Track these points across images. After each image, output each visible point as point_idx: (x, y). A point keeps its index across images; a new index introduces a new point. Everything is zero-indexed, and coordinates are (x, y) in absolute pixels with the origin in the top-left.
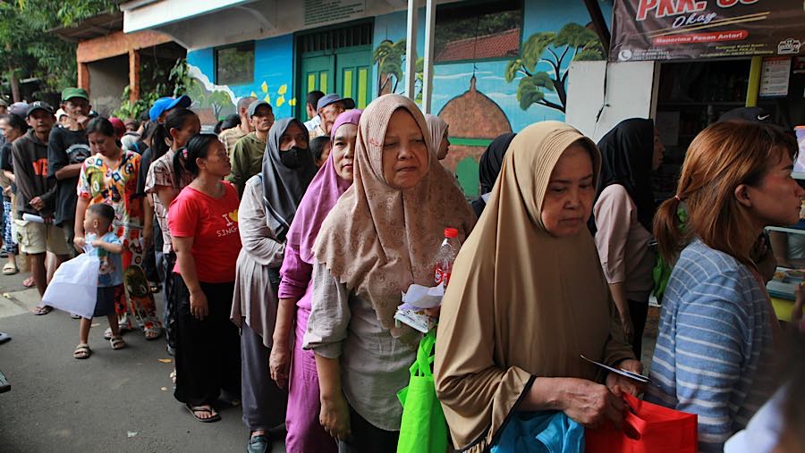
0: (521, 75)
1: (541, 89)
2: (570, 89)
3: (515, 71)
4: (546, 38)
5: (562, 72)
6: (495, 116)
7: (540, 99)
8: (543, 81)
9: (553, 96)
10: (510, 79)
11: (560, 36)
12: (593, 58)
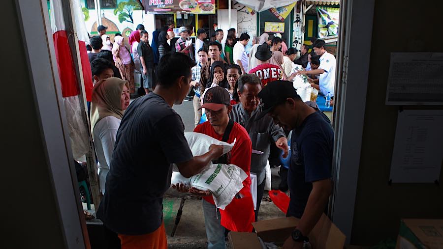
0: (119, 13)
1: (125, 17)
2: (133, 17)
3: (117, 12)
4: (124, 3)
5: (130, 12)
6: (112, 25)
7: (125, 19)
8: (125, 15)
9: (129, 19)
10: (115, 15)
11: (128, 3)
12: (138, 9)
